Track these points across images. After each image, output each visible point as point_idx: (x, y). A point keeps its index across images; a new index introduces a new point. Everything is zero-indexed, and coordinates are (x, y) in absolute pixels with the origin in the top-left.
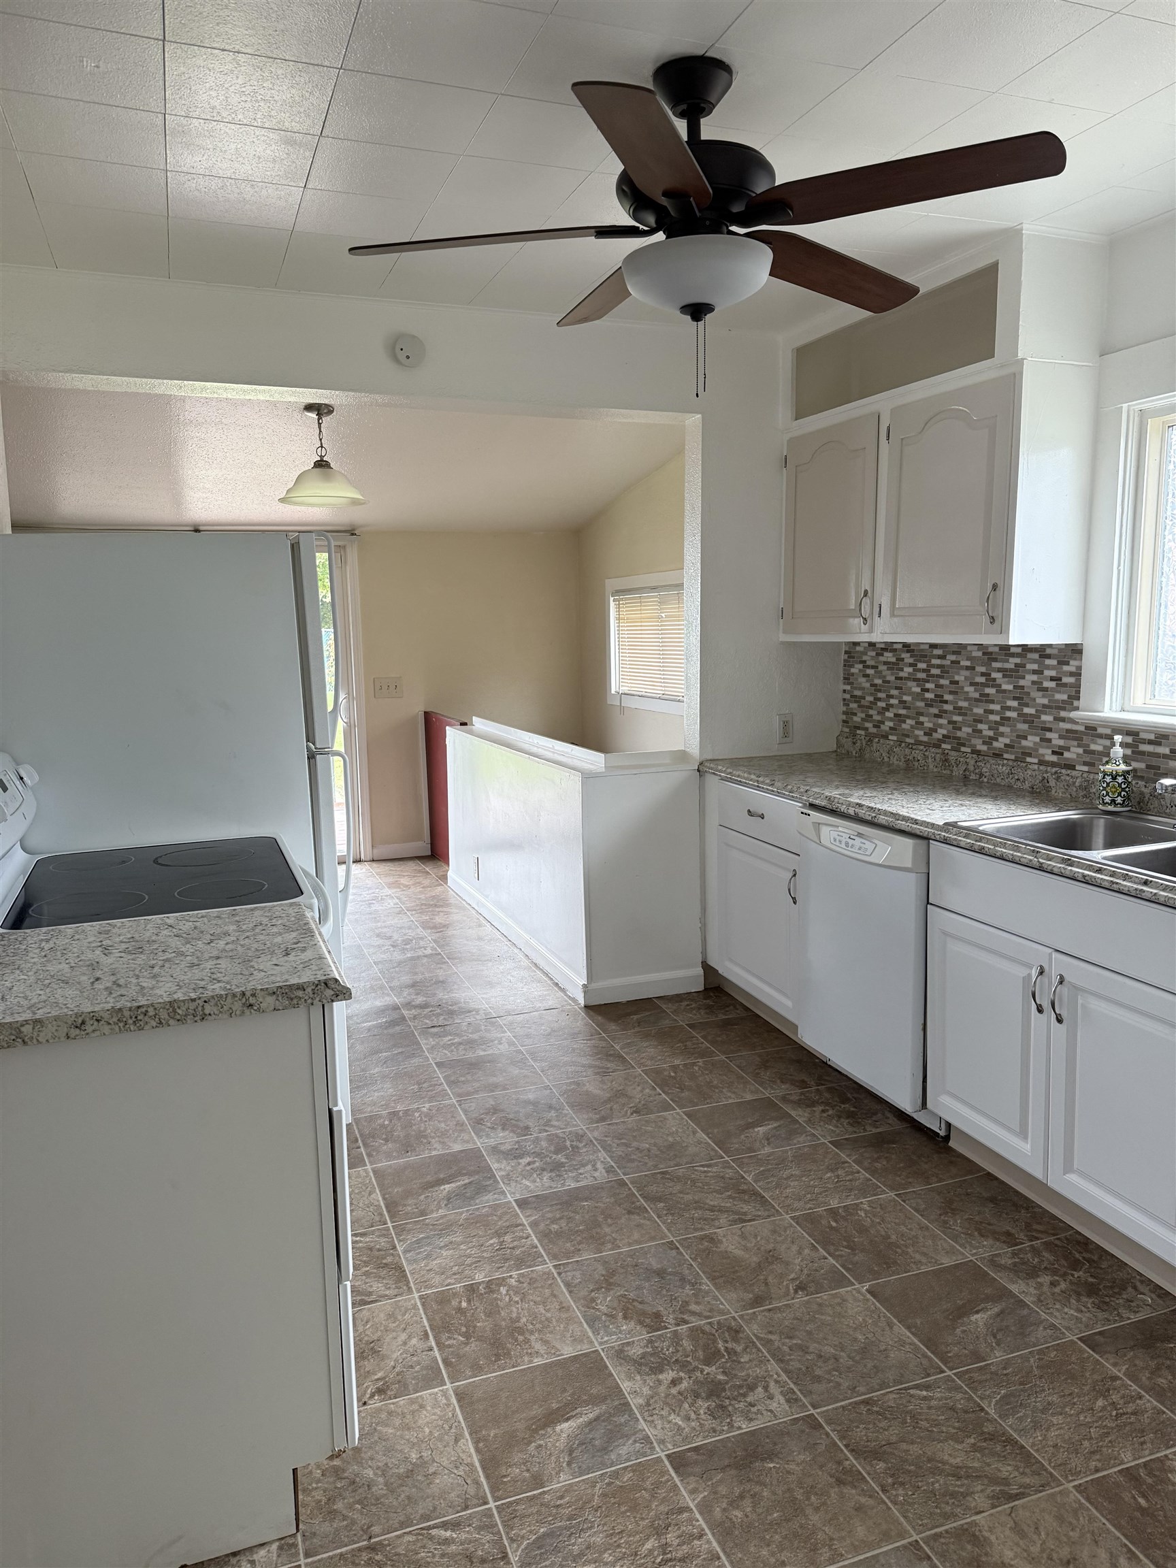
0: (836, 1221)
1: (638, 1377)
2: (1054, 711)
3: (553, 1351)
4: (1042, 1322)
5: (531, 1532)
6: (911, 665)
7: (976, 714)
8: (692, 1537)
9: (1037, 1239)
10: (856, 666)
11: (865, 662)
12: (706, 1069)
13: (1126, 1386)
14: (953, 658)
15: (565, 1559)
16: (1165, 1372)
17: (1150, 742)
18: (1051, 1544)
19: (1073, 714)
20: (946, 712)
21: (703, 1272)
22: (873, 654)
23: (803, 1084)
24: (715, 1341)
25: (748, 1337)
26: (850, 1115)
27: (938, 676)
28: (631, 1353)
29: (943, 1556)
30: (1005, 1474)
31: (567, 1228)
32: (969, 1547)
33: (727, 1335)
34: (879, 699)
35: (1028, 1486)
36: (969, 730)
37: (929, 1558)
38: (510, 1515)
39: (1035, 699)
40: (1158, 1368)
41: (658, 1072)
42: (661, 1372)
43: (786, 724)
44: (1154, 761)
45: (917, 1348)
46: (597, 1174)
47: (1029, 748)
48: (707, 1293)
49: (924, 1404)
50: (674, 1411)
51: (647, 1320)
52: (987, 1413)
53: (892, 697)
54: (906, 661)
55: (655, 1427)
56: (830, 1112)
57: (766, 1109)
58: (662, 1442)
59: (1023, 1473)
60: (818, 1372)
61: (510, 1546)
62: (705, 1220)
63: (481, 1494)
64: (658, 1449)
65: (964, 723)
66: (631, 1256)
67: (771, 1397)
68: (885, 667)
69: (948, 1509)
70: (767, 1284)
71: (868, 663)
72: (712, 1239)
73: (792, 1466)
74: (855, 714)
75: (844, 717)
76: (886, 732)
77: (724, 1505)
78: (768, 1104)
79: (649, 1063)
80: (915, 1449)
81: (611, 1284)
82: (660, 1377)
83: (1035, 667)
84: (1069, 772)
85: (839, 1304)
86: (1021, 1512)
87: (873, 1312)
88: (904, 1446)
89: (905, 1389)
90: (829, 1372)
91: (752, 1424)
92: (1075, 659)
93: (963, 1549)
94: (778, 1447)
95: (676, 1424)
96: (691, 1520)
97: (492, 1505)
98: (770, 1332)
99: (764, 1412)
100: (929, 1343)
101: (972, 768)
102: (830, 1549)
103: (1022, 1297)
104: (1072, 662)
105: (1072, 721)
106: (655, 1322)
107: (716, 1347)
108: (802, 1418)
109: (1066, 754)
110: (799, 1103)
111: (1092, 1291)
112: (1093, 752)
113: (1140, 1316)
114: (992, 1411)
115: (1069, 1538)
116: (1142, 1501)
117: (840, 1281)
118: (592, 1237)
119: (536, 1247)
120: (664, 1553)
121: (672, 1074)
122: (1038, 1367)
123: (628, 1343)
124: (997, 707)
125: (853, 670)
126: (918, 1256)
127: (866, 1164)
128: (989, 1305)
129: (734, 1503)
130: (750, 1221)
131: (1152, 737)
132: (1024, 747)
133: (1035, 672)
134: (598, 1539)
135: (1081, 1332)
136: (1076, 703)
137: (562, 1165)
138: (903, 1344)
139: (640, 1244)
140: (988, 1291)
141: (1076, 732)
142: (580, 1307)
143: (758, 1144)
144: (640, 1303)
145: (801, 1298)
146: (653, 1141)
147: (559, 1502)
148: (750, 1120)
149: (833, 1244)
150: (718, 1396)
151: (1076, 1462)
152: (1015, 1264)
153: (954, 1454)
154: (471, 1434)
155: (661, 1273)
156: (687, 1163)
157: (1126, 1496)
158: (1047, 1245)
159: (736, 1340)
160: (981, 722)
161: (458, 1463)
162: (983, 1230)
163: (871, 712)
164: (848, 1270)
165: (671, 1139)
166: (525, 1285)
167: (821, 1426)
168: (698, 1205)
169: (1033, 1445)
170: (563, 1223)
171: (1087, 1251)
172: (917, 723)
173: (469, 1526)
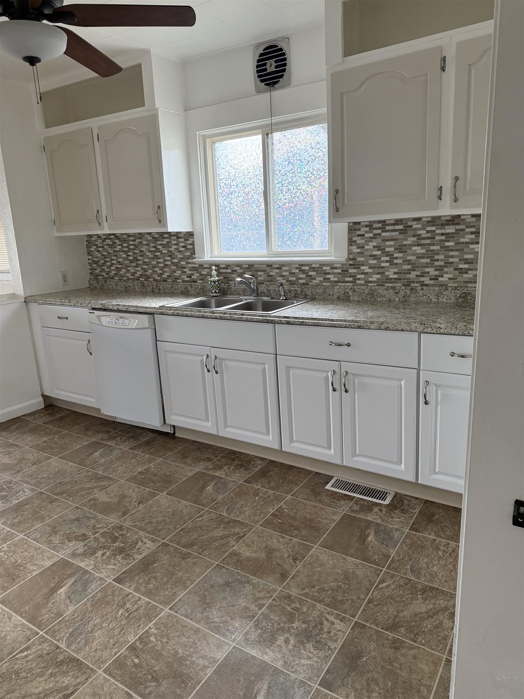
0: (143, 475)
1: (86, 559)
2: (186, 260)
3: (41, 566)
4: (230, 481)
5: (66, 633)
6: (120, 245)
7: (153, 264)
8: (136, 602)
9: (218, 456)
10: (93, 247)
11: (97, 245)
12: (60, 438)
13: (262, 490)
14: (139, 240)
15: (86, 635)
16: (272, 482)
17: (224, 268)
18: (259, 545)
19: (194, 260)
20: (139, 264)
21: (96, 512)
22: (101, 241)
23: (108, 432)
24: (113, 534)
25: (126, 527)
26: (132, 437)
27: (133, 249)
28: (78, 552)
29: (228, 564)
30: (237, 531)
31: (22, 519)
32: (235, 558)
33: (117, 530)
34: (107, 262)
35: (246, 532)
36: (151, 271)
37: (224, 567)
38: (53, 633)
39: (177, 256)
40: (270, 481)
41: (37, 446)
42: (96, 553)
43: (64, 276)
44: (226, 275)
45: (192, 506)
46: (26, 494)
47: (178, 276)
48: (102, 519)
49: (202, 522)
50: (108, 564)
51: (80, 538)
52: (224, 516)
53: (113, 260)
54: (117, 243)
55: (103, 573)
56: (124, 438)
57: (96, 445)
58: (108, 577)
59: (243, 529)
60: (159, 528)
61: (58, 643)
62: (88, 493)
63: (34, 632)
64: (108, 580)
65: (148, 268)
66: (60, 518)
67: (145, 543)
68: (108, 247)
69: (224, 550)
70: (125, 507)
71: (99, 245)
72: (94, 499)
73: (164, 562)
74: (96, 269)
75: (90, 271)
76: (113, 276)
77: (144, 585)
78: (96, 443)
79: (31, 443)
80: (205, 537)
81: (56, 532)
82: (96, 555)
83: (175, 242)
84: (195, 284)
85: (157, 503)
86: (246, 540)
87: (171, 500)
88: (201, 538)
89: (193, 520)
90: (164, 526)
91: (142, 555)
92: (191, 238)
93: (233, 559)
94: (156, 558)
95: (111, 568)
96: (133, 597)
97: (41, 633)
98: (135, 522)
99: (145, 549)
100: (195, 502)
101: (155, 287)
102: (190, 580)
103: (220, 476)
104: (190, 240)
105: (194, 263)
106: (84, 537)
107: (115, 536)
108: (161, 545)
109: (193, 277)
110: (109, 439)
111: (241, 466)
112: (203, 275)
113: (259, 468)
114: (225, 515)
115: (263, 540)
116: (280, 521)
117: (154, 495)
118: (37, 518)
119: (10, 531)
120: (128, 612)
121: (45, 444)
122: (234, 495)
123: (76, 549)
124: (162, 260)
125: (91, 249)
126: (179, 476)
127: (146, 452)
128: (211, 482)
129: (148, 583)
130: (107, 487)
131: (224, 266)
132: (176, 276)
133: (175, 245)
134: (98, 621)
135: (243, 479)
136: (194, 256)
137: (6, 496)
138: (187, 506)
139: (62, 512)
140: (208, 478)
141: (195, 267)
142: (45, 545)
143: (98, 459)
144: (73, 533)
145: (141, 506)
146: (48, 473)
147: (73, 617)
148: (90, 452)
149: (146, 484)
150: (124, 552)
151: (257, 518)
152: (214, 467)
153: (219, 533)
154: (16, 613)
155: (77, 519)
156: (69, 476)
157: (275, 521)
158: (222, 457)
159: (121, 530)
160: (156, 267)
161: (16, 626)
162: (198, 460)
163: (104, 268)
164: (155, 490)
165: (57, 469)
166: (12, 548)
167: (169, 544)
168: (82, 489)
169: (242, 519)
170: (20, 518)
171: (235, 454)
172: (127, 270)
173: (34, 645)
